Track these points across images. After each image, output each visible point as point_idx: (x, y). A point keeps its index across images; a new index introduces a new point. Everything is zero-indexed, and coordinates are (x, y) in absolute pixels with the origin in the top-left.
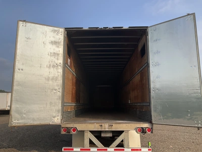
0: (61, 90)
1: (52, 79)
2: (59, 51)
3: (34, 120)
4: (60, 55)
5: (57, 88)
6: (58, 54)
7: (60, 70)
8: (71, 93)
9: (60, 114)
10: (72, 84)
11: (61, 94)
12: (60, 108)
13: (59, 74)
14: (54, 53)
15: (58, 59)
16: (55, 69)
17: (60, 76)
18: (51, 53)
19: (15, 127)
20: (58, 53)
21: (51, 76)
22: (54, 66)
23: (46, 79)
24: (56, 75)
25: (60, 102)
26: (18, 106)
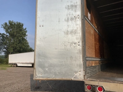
0: (81, 44)
1: (72, 32)
2: (77, 2)
3: (55, 74)
4: (78, 7)
5: (76, 41)
6: (76, 6)
7: (79, 22)
8: (94, 48)
9: (82, 69)
10: (95, 40)
11: (81, 48)
12: (82, 62)
13: (78, 26)
14: (72, 6)
15: (75, 11)
16: (73, 22)
17: (79, 29)
18: (68, 6)
19: (39, 80)
20: (76, 4)
21: (70, 29)
22: (72, 19)
23: (64, 33)
24: (75, 28)
25: (81, 56)
26: (41, 60)
